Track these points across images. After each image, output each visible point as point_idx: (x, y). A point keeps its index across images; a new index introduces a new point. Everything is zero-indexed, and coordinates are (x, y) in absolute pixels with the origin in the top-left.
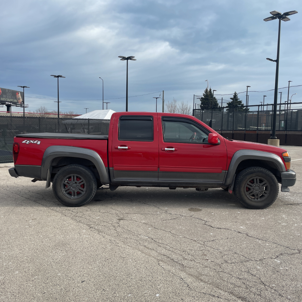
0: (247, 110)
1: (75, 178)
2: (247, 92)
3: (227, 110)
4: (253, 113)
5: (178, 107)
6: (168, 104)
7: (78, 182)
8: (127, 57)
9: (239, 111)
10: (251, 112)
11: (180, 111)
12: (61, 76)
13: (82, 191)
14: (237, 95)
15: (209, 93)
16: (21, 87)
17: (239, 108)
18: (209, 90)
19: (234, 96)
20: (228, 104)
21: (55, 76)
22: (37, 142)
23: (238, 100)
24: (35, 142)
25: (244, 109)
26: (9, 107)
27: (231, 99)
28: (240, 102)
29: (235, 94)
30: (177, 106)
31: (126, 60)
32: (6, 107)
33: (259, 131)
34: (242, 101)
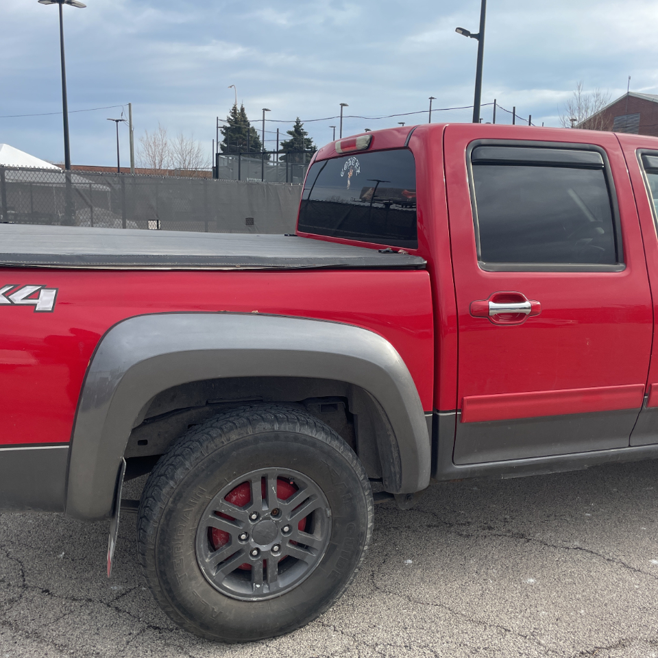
1: (273, 488)
3: (281, 159)
5: (171, 147)
6: (145, 139)
7: (286, 506)
11: (175, 155)
13: (306, 548)
14: (302, 125)
15: (240, 117)
17: (306, 156)
18: (239, 108)
19: (295, 127)
22: (35, 295)
23: (305, 137)
24: (19, 297)
27: (290, 133)
28: (309, 141)
29: (298, 122)
30: (168, 144)
31: (57, 5)
34: (312, 140)
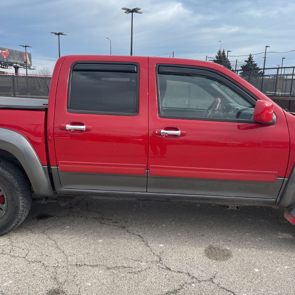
0: (262, 74)
2: (266, 52)
3: (240, 74)
4: (270, 76)
8: (132, 9)
9: (253, 74)
10: (267, 76)
12: (62, 34)
13: (1, 209)
14: (252, 57)
15: (222, 55)
16: (23, 46)
17: (253, 72)
18: (222, 51)
19: (249, 58)
20: (242, 67)
21: (56, 34)
23: (253, 63)
25: (259, 72)
26: (16, 68)
27: (246, 61)
28: (256, 65)
29: (250, 56)
31: (131, 13)
32: (14, 69)
33: (276, 97)
34: (257, 64)
